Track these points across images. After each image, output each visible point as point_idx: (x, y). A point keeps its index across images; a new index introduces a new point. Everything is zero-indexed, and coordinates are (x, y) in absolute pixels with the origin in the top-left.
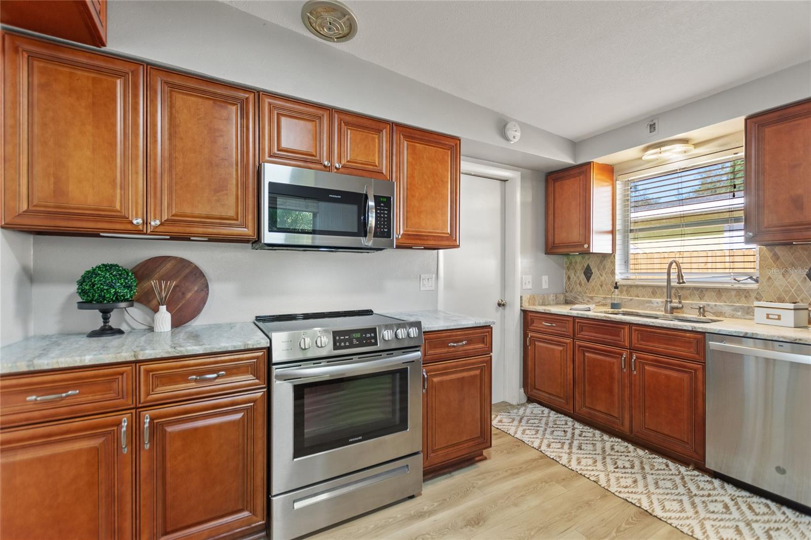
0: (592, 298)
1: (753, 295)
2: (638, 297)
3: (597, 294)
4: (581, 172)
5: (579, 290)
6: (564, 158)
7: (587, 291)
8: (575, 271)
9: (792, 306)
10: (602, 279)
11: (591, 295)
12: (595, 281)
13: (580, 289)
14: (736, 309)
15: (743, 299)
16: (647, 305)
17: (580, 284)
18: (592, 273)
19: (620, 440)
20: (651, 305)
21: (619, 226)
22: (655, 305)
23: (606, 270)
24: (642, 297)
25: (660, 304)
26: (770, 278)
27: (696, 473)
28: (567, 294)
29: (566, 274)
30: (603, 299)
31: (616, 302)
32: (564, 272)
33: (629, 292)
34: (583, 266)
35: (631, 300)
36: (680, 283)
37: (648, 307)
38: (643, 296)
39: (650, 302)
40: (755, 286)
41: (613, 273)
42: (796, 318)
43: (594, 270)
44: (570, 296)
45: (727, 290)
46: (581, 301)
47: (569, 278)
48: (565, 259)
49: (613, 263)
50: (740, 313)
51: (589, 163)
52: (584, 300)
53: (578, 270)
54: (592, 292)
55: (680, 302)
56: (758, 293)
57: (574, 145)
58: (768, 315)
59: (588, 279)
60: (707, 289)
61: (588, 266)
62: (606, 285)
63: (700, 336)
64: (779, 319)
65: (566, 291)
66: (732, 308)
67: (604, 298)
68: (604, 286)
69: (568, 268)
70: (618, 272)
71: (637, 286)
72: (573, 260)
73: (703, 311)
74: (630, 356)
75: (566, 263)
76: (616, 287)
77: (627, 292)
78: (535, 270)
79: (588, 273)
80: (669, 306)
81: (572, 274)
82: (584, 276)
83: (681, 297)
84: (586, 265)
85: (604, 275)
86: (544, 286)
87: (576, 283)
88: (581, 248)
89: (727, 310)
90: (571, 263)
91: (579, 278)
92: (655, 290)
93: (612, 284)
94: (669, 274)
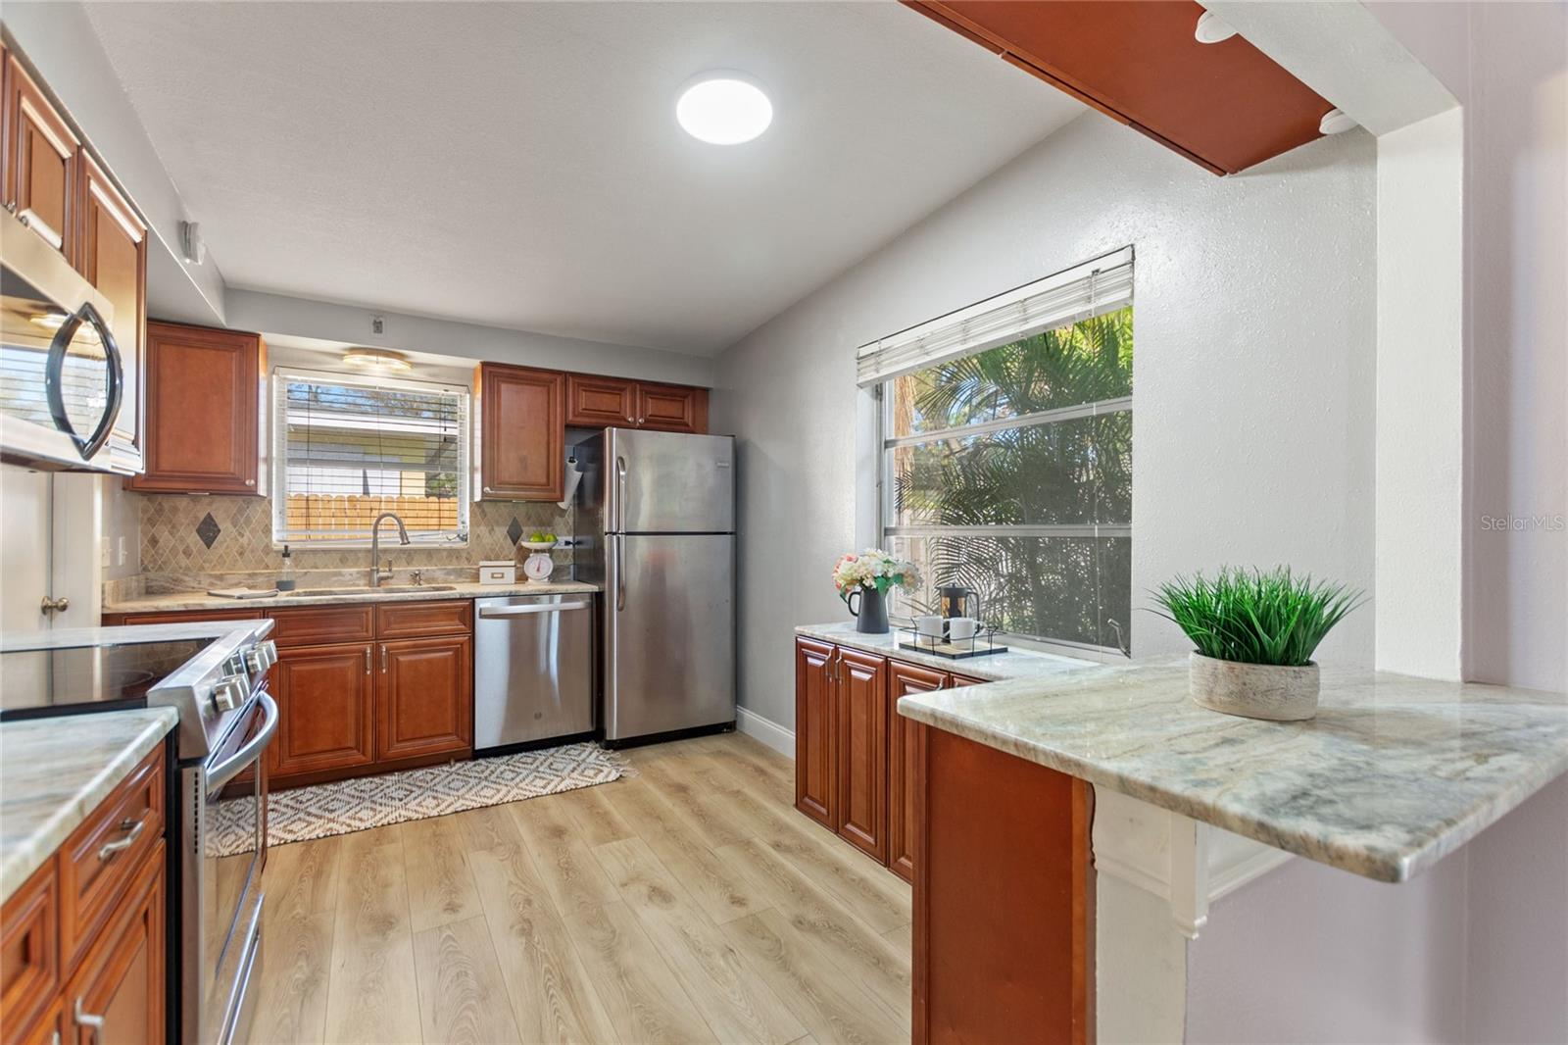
0: (221, 577)
1: (468, 556)
2: (317, 568)
3: (231, 570)
5: (183, 565)
7: (207, 565)
8: (173, 527)
9: (509, 563)
10: (244, 541)
11: (218, 573)
12: (225, 545)
13: (184, 561)
14: (449, 573)
15: (454, 560)
16: (335, 579)
17: (187, 553)
18: (219, 531)
19: (353, 781)
20: (341, 578)
21: (274, 453)
22: (348, 577)
23: (252, 526)
24: (324, 568)
25: (355, 576)
26: (479, 536)
27: (459, 765)
28: (151, 575)
29: (145, 533)
30: (247, 577)
31: (284, 579)
32: (139, 528)
33: (300, 561)
34: (196, 517)
35: (306, 573)
36: (403, 544)
37: (336, 581)
38: (326, 566)
39: (340, 574)
40: (462, 545)
41: (267, 530)
42: (516, 576)
43: (225, 526)
44: (158, 578)
45: (437, 550)
46: (192, 585)
47: (154, 541)
48: (142, 502)
49: (268, 513)
50: (452, 577)
52: (199, 584)
53: (182, 524)
54: (219, 567)
55: (390, 570)
56: (468, 553)
58: (493, 574)
59: (209, 542)
61: (209, 517)
62: (252, 551)
63: (468, 603)
64: (503, 577)
65: (145, 569)
66: (445, 571)
67: (249, 575)
68: (247, 553)
69: (151, 522)
70: (275, 527)
71: (314, 552)
72: (166, 506)
73: (416, 578)
74: (377, 650)
75: (145, 511)
76: (286, 554)
77: (297, 563)
78: (112, 525)
79: (208, 531)
80: (376, 576)
81: (164, 535)
82: (194, 540)
83: (390, 563)
84: (202, 516)
85: (247, 534)
86: (121, 561)
87: (174, 551)
88: (237, 488)
89: (439, 575)
90: (160, 511)
91: (182, 540)
92: (345, 556)
93: (268, 549)
94: (375, 532)
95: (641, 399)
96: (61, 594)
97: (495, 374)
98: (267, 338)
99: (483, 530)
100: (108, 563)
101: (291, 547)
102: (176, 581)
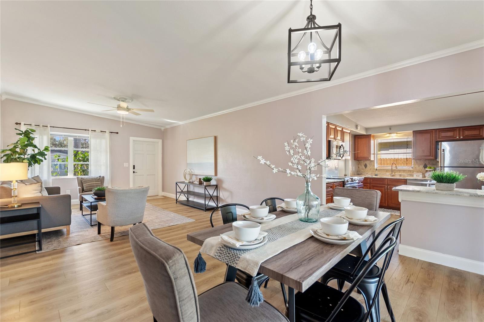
0: (367, 173)
1: (412, 171)
2: (381, 172)
3: (369, 172)
4: (368, 137)
6: (363, 132)
7: (366, 171)
9: (421, 173)
12: (368, 168)
13: (363, 170)
14: (408, 175)
15: (410, 172)
21: (375, 153)
23: (372, 165)
25: (389, 174)
26: (416, 167)
29: (358, 166)
31: (376, 174)
36: (396, 169)
38: (383, 172)
39: (386, 174)
40: (412, 169)
41: (374, 166)
42: (423, 176)
43: (368, 165)
44: (359, 173)
45: (405, 170)
47: (359, 167)
48: (357, 162)
49: (374, 163)
51: (371, 135)
52: (364, 174)
53: (362, 165)
55: (395, 174)
56: (414, 171)
57: (367, 129)
58: (417, 176)
59: (366, 168)
60: (401, 170)
61: (366, 164)
63: (405, 180)
64: (419, 176)
65: (358, 171)
67: (371, 173)
68: (371, 170)
69: (358, 164)
70: (375, 165)
71: (382, 170)
72: (360, 162)
73: (400, 175)
74: (388, 187)
75: (358, 163)
76: (376, 170)
77: (379, 171)
78: (352, 165)
79: (366, 166)
80: (392, 175)
81: (360, 166)
82: (364, 167)
83: (395, 172)
84: (365, 163)
85: (371, 167)
86: (354, 170)
87: (361, 169)
88: (367, 159)
89: (406, 175)
90: (359, 163)
91: (362, 167)
92: (387, 171)
93: (374, 169)
94: (392, 166)
95: (462, 132)
96: (346, 174)
97: (415, 133)
98: (372, 134)
99: (417, 166)
100: (352, 170)
101: (377, 169)
102: (362, 173)
